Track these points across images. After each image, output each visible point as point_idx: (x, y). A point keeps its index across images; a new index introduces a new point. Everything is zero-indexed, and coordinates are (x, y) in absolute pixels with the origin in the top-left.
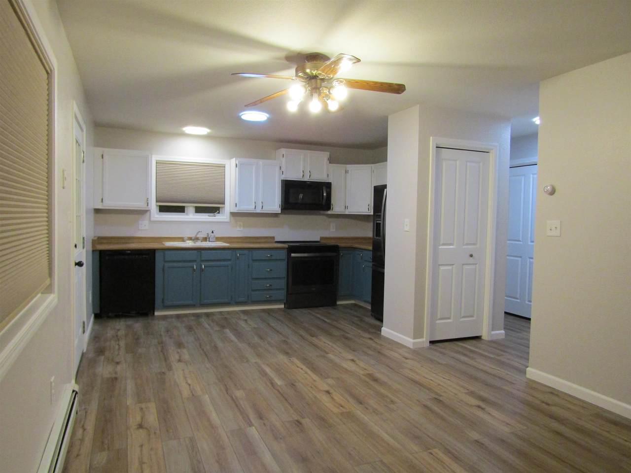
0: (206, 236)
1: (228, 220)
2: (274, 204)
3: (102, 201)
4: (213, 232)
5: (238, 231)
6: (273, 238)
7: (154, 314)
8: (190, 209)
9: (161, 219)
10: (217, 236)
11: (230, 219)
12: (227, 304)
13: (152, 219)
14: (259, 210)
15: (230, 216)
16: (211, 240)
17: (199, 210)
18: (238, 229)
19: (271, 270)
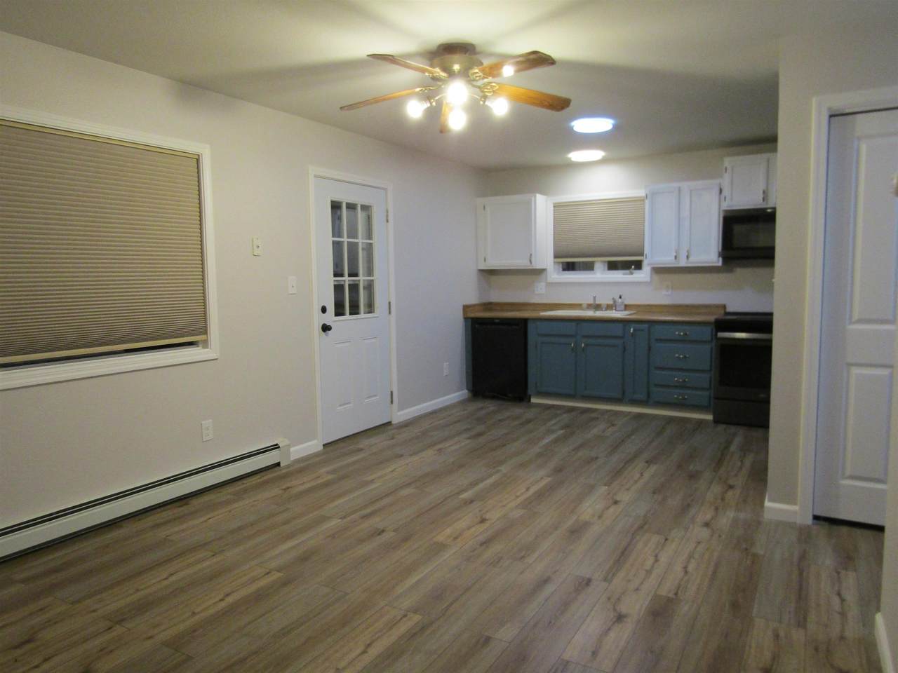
0: (611, 302)
1: (648, 279)
2: (710, 253)
3: (485, 260)
4: (620, 297)
5: (662, 297)
6: (724, 307)
7: (530, 400)
8: (600, 266)
9: (558, 281)
10: (626, 303)
11: (651, 277)
12: (619, 401)
13: (549, 280)
14: (683, 263)
15: (651, 274)
16: (618, 309)
17: (613, 266)
18: (664, 292)
19: (685, 357)
